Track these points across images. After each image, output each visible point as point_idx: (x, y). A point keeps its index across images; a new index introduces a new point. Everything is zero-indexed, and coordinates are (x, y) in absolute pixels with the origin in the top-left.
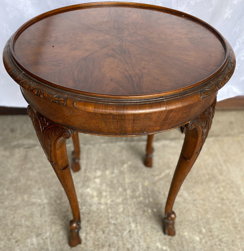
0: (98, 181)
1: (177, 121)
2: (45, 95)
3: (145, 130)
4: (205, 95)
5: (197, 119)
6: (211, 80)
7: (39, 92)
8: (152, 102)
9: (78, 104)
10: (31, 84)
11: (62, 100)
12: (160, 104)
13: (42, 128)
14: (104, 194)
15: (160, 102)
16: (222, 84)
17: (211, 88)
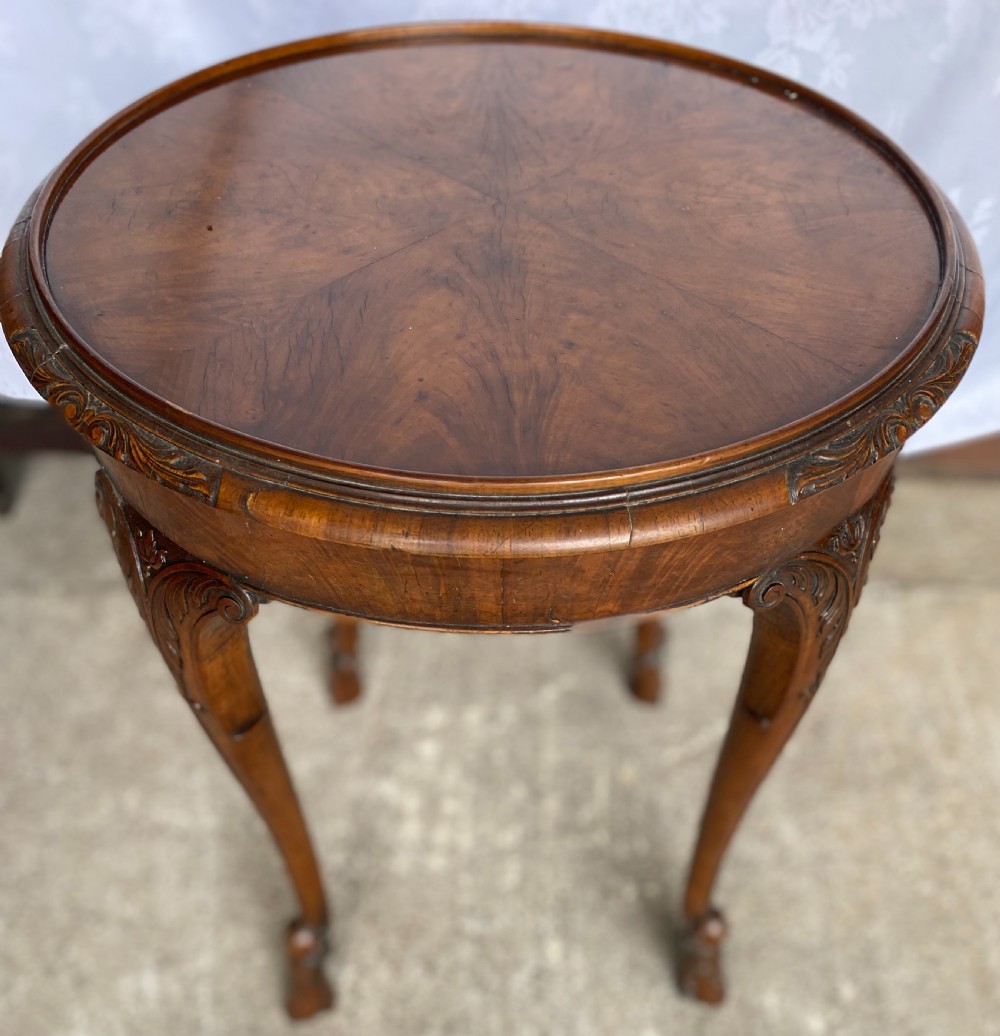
0: (429, 749)
1: (693, 580)
2: (135, 455)
3: (555, 613)
4: (811, 483)
5: (789, 566)
6: (850, 416)
7: (115, 437)
8: (572, 511)
9: (264, 502)
10: (86, 400)
11: (200, 482)
12: (608, 522)
13: (144, 572)
14: (450, 806)
15: (607, 510)
16: (897, 431)
17: (844, 453)
